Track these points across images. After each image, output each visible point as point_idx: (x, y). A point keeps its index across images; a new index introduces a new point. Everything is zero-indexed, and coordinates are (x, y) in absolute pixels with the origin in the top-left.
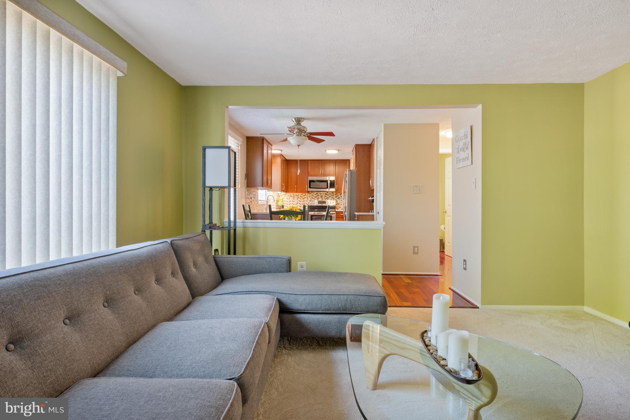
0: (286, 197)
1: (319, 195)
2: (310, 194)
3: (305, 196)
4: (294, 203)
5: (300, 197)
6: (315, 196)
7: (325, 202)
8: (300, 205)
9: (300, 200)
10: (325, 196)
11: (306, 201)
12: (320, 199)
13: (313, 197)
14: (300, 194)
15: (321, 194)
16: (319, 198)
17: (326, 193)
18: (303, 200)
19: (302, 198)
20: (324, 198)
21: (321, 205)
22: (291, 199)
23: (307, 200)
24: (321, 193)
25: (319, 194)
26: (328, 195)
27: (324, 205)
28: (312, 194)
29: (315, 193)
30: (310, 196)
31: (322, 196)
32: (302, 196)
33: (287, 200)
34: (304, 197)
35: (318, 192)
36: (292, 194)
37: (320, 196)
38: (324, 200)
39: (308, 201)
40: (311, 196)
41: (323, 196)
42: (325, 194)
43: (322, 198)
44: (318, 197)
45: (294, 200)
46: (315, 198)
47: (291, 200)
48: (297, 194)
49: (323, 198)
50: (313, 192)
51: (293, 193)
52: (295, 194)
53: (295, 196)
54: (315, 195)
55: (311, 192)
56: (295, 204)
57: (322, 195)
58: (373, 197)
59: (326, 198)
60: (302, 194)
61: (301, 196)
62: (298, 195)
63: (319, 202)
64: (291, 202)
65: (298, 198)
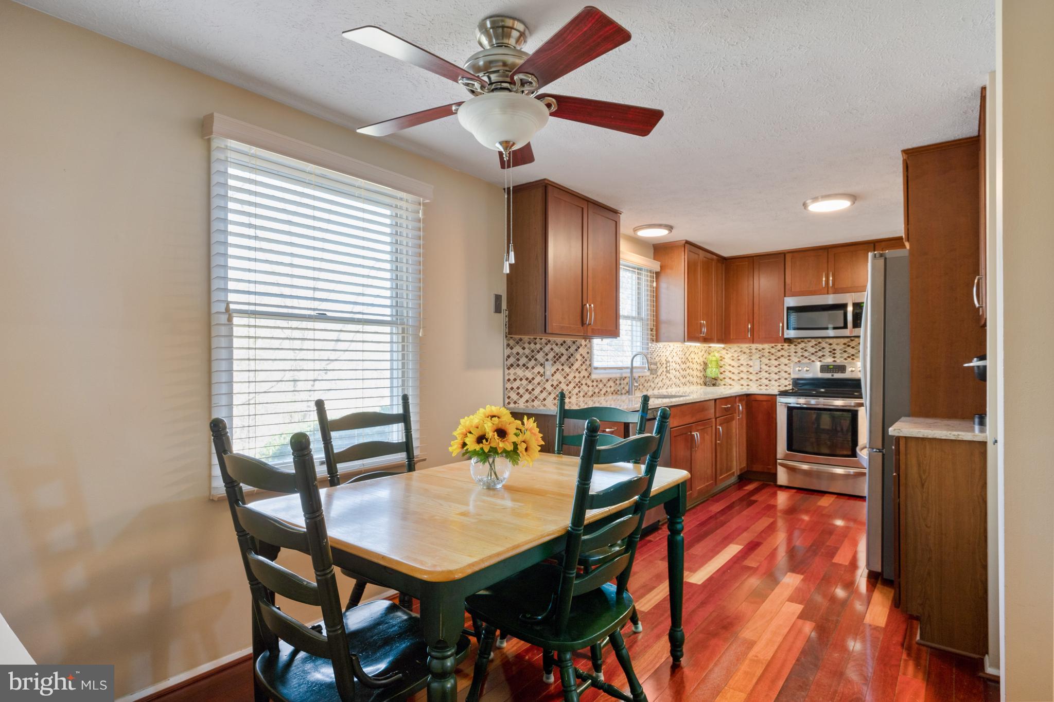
0: (729, 356)
1: (823, 348)
2: (796, 345)
3: (783, 352)
4: (751, 370)
5: (767, 354)
6: (813, 350)
7: (842, 369)
8: (767, 375)
9: (767, 362)
10: (845, 352)
11: (786, 365)
12: (829, 360)
13: (806, 354)
14: (766, 346)
15: (830, 344)
16: (823, 356)
17: (846, 340)
18: (776, 363)
19: (773, 357)
20: (841, 357)
21: (828, 376)
22: (744, 359)
23: (787, 362)
24: (831, 341)
25: (824, 345)
26: (853, 348)
27: (838, 376)
28: (803, 345)
29: (813, 342)
30: (796, 352)
31: (833, 352)
32: (773, 351)
33: (733, 363)
34: (779, 354)
35: (820, 340)
36: (745, 346)
37: (827, 350)
38: (840, 361)
39: (792, 365)
40: (799, 351)
41: (838, 352)
42: (845, 344)
43: (834, 357)
44: (820, 354)
45: (751, 363)
46: (813, 358)
47: (741, 362)
48: (760, 346)
49: (838, 355)
50: (806, 340)
51: (747, 345)
52: (754, 346)
53: (754, 351)
54: (812, 347)
55: (800, 340)
56: (754, 373)
57: (834, 346)
58: (983, 357)
59: (846, 355)
60: (772, 347)
61: (769, 352)
62: (763, 349)
63: (824, 369)
64: (742, 368)
65: (763, 356)
